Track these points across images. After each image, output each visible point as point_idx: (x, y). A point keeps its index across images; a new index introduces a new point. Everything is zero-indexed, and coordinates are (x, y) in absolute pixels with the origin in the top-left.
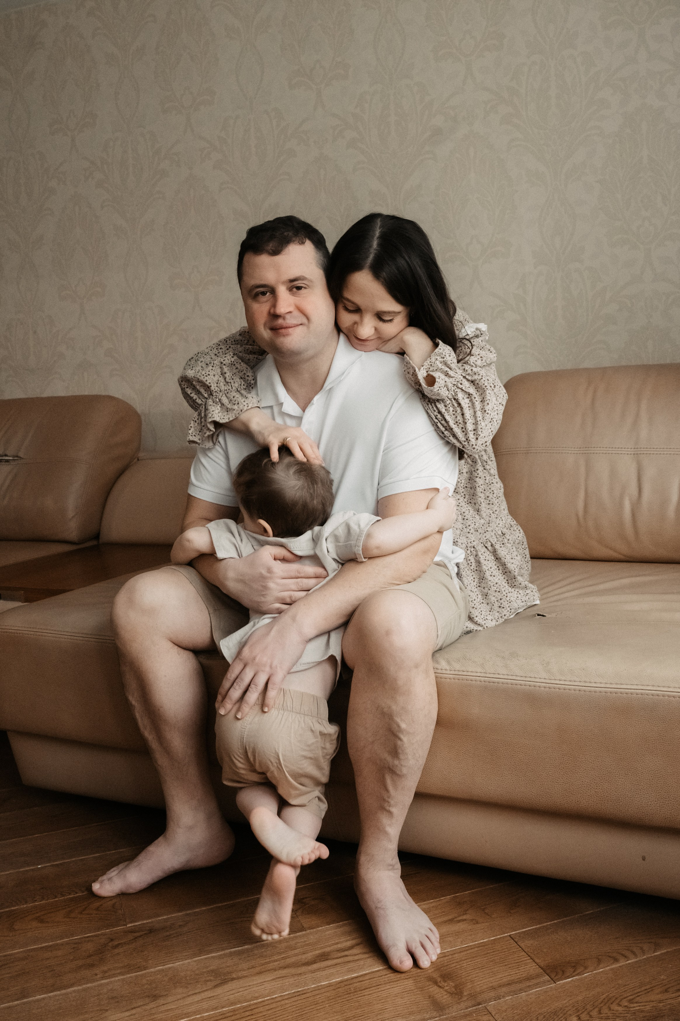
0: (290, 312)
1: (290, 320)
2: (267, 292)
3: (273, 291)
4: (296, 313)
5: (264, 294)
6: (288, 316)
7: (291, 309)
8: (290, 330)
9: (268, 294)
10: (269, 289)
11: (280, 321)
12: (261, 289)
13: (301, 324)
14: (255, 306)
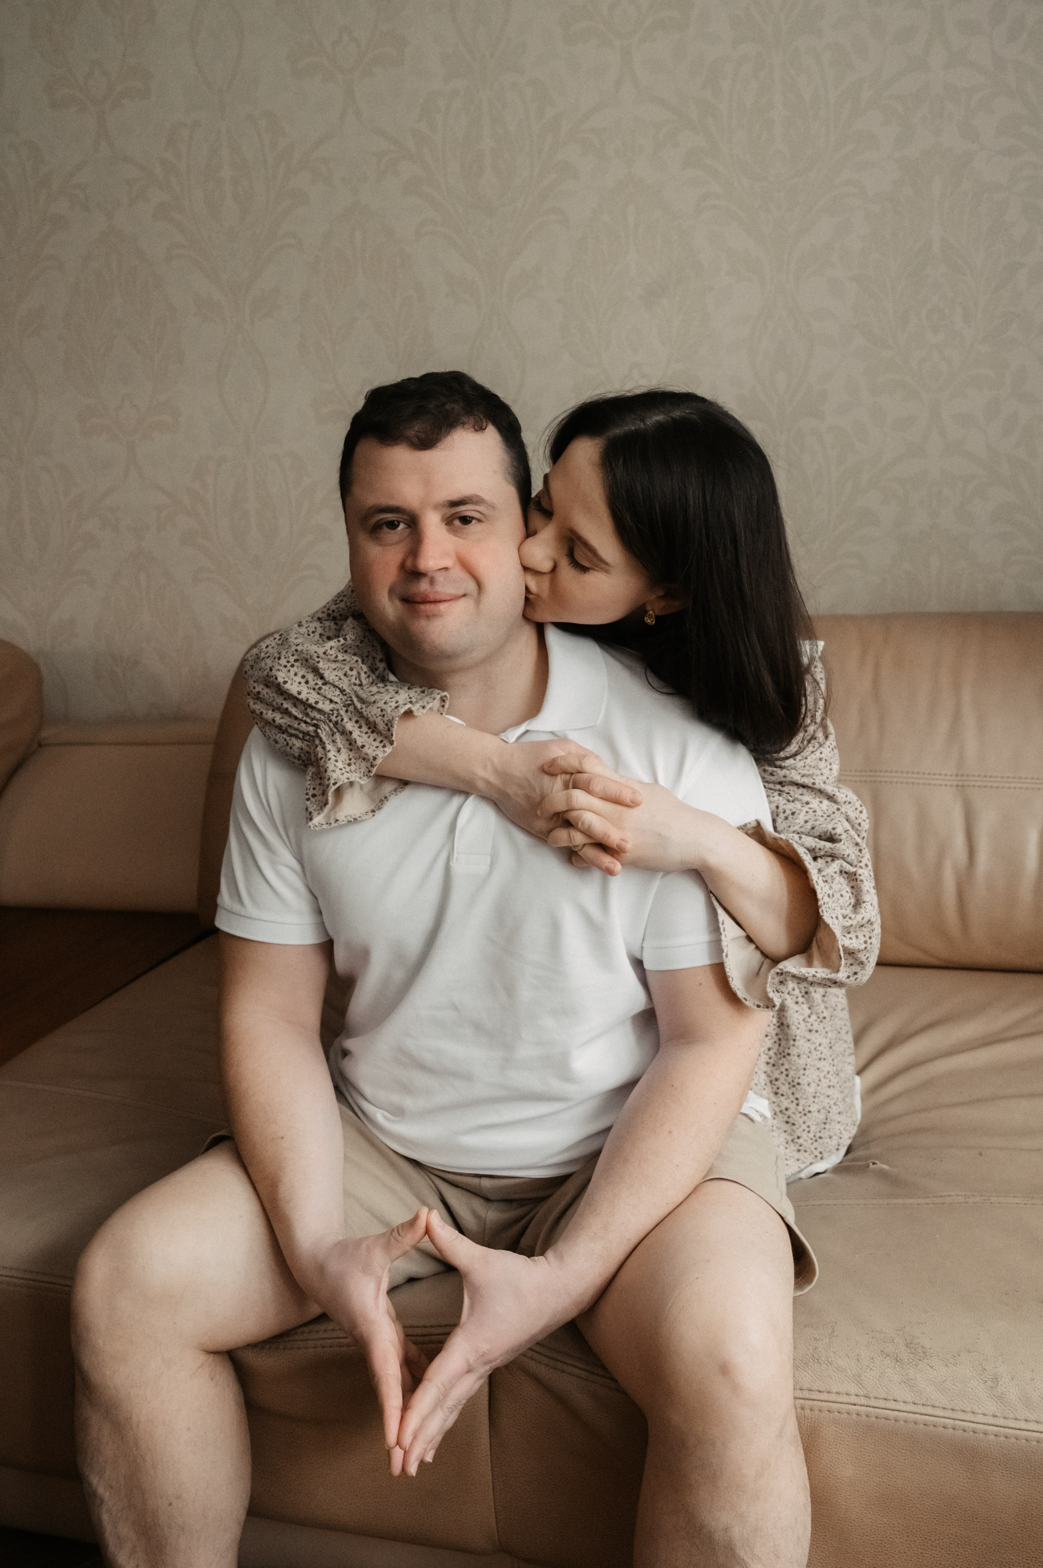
0: (446, 569)
1: (444, 587)
2: (399, 522)
3: (413, 522)
4: (458, 573)
5: (393, 525)
6: (440, 577)
7: (448, 562)
8: (442, 607)
9: (402, 526)
10: (405, 517)
11: (424, 586)
12: (390, 516)
13: (464, 595)
14: (373, 551)
